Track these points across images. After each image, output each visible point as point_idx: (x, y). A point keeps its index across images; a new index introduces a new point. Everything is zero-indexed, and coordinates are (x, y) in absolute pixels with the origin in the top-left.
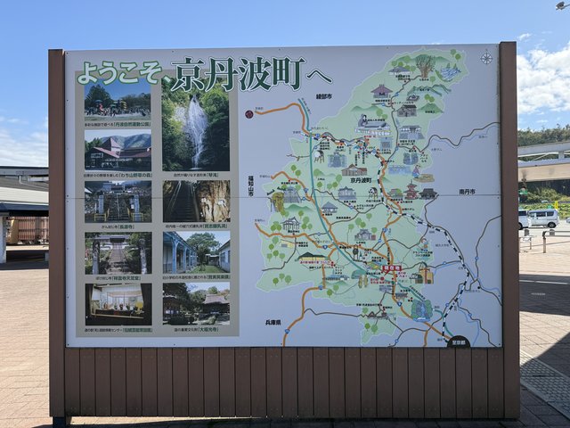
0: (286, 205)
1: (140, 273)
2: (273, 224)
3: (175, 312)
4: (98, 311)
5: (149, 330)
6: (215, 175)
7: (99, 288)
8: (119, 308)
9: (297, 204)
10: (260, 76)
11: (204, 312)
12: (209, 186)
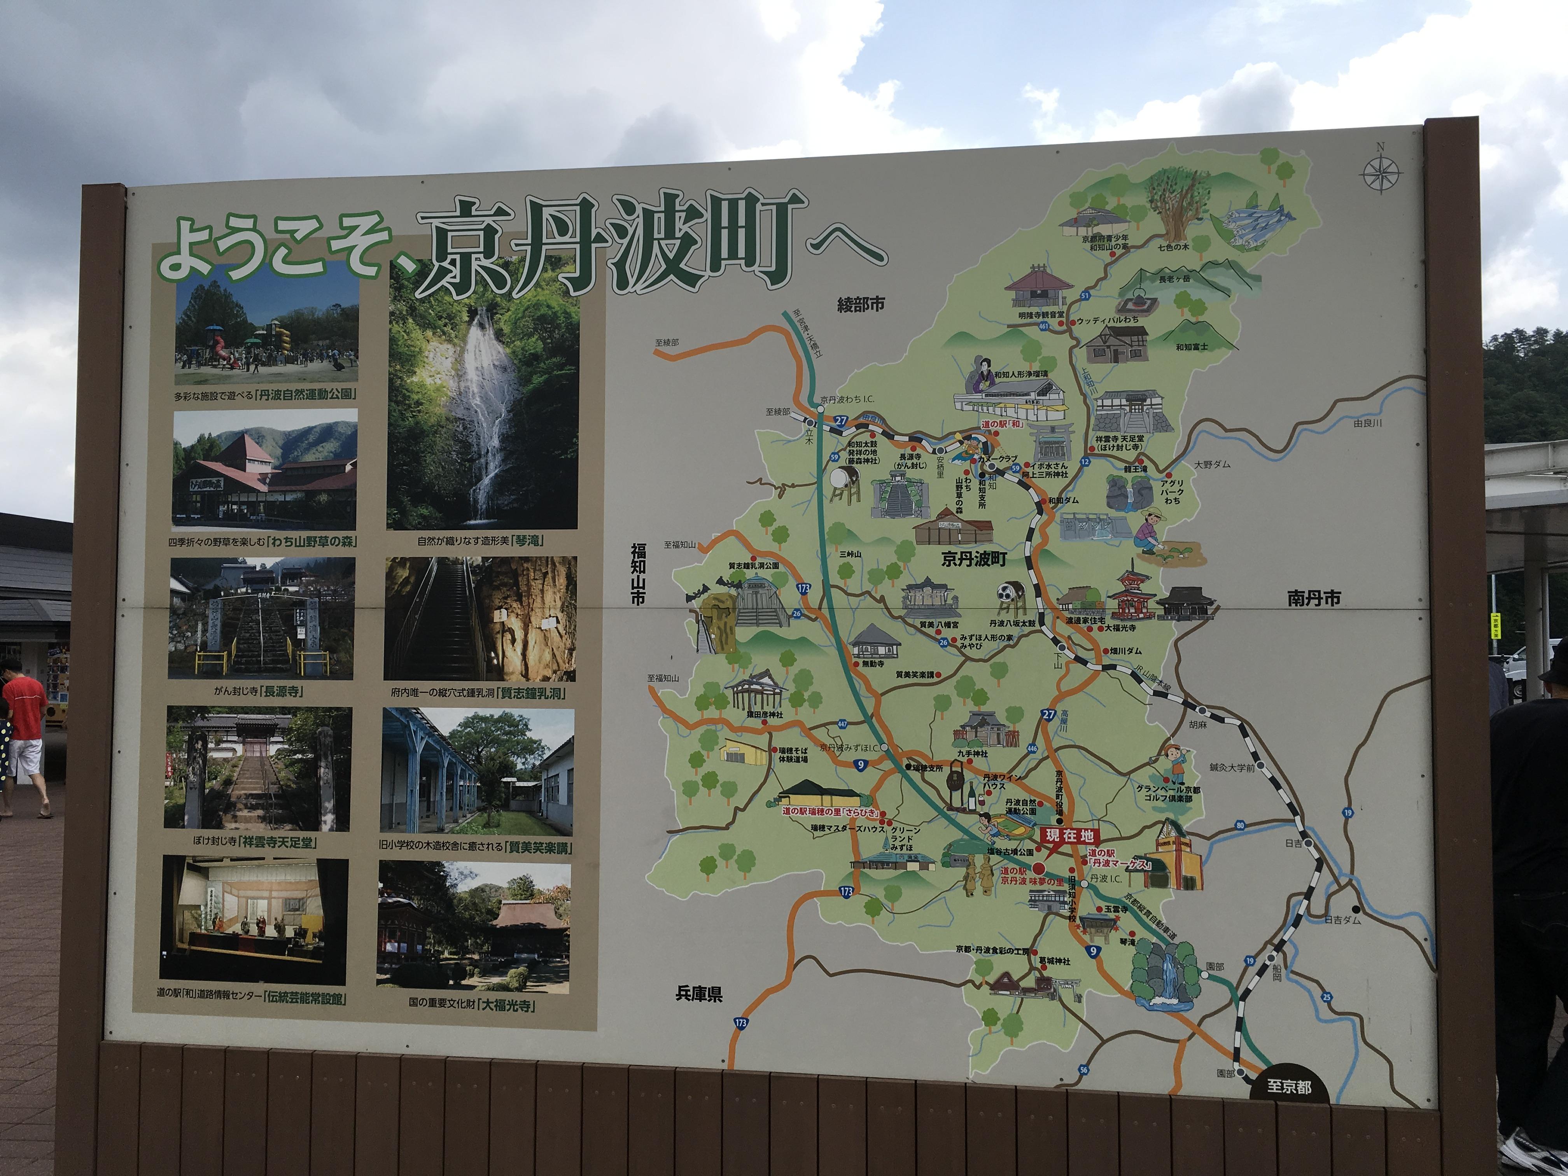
0: (744, 634)
1: (315, 826)
2: (701, 691)
3: (411, 947)
4: (195, 938)
5: (337, 999)
6: (535, 541)
7: (201, 870)
8: (254, 930)
9: (775, 630)
10: (672, 248)
11: (495, 952)
12: (515, 575)
